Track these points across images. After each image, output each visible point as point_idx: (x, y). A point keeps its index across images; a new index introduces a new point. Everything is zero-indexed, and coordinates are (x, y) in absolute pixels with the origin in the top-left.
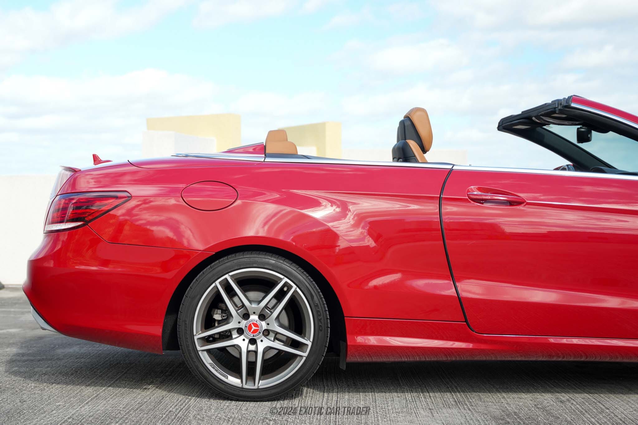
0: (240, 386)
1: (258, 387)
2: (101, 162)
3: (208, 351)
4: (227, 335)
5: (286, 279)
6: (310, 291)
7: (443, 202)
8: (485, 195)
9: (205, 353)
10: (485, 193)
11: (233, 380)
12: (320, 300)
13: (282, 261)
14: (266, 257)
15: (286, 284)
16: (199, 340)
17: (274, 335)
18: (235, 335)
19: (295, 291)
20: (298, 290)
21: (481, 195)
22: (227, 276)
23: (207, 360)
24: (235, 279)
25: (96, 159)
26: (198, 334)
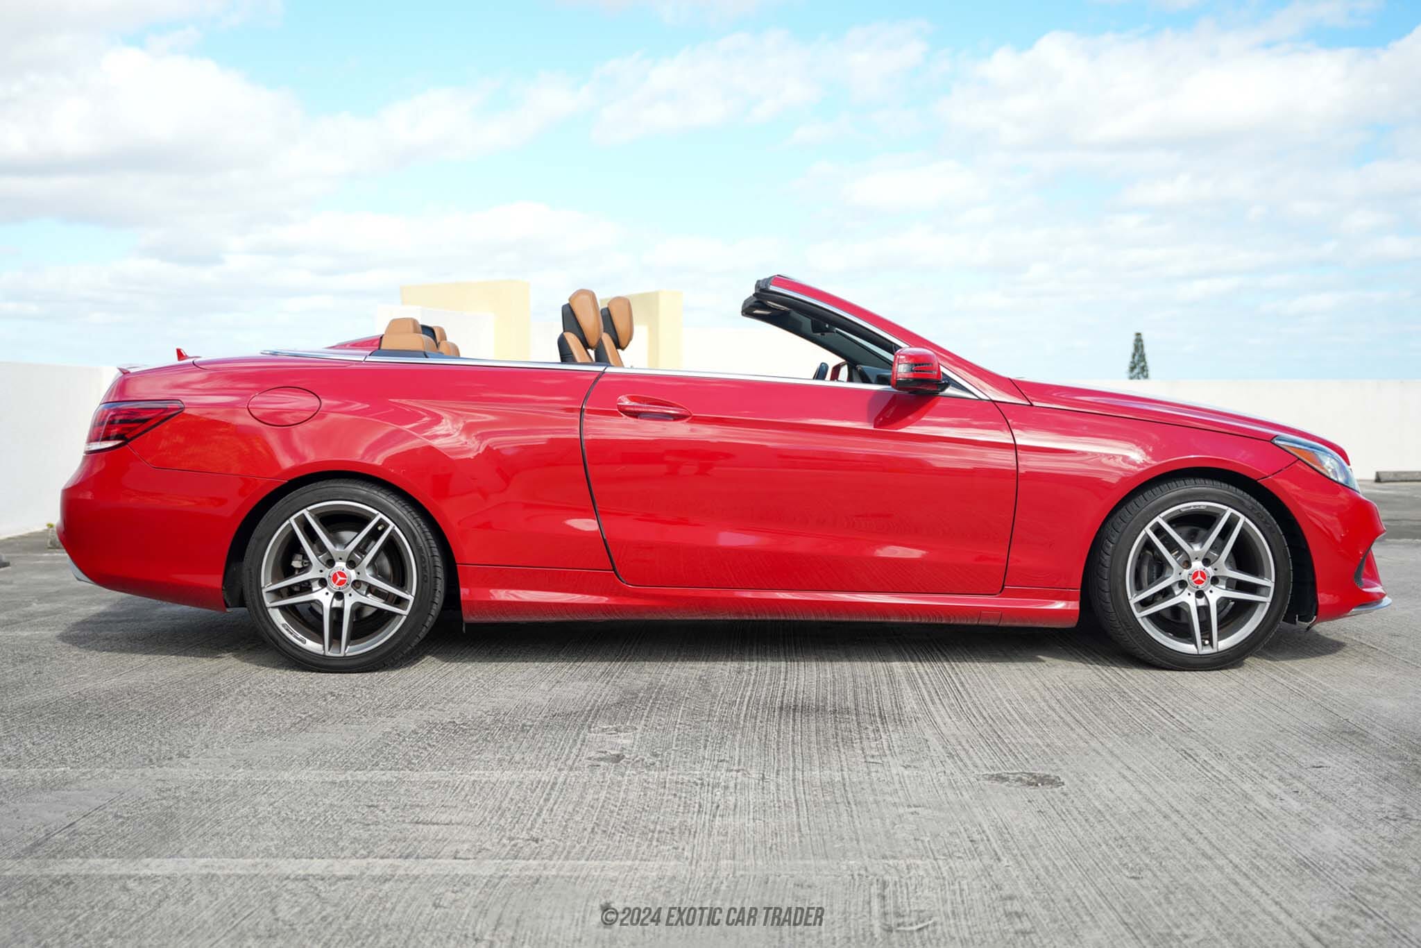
0: (322, 653)
1: (345, 654)
2: (186, 357)
3: (282, 608)
4: (306, 587)
5: (381, 516)
6: (412, 532)
7: (585, 414)
8: (640, 407)
9: (277, 611)
10: (640, 403)
11: (311, 645)
12: (425, 543)
13: (375, 492)
14: (356, 486)
15: (381, 522)
16: (269, 594)
17: (366, 588)
18: (316, 586)
19: (393, 531)
20: (396, 529)
21: (637, 407)
22: (304, 511)
23: (278, 618)
24: (316, 515)
25: (180, 355)
26: (268, 585)
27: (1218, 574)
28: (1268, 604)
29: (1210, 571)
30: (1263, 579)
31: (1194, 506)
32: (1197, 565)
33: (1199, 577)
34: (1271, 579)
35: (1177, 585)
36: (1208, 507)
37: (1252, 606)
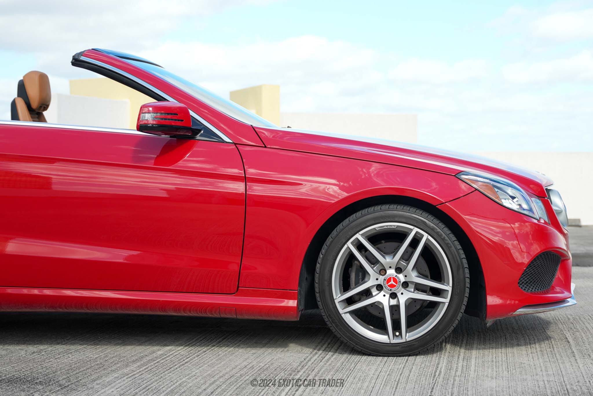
27: (408, 280)
28: (447, 304)
29: (401, 277)
30: (443, 285)
31: (387, 226)
32: (391, 272)
33: (392, 282)
34: (449, 284)
35: (375, 288)
36: (398, 226)
37: (434, 305)
